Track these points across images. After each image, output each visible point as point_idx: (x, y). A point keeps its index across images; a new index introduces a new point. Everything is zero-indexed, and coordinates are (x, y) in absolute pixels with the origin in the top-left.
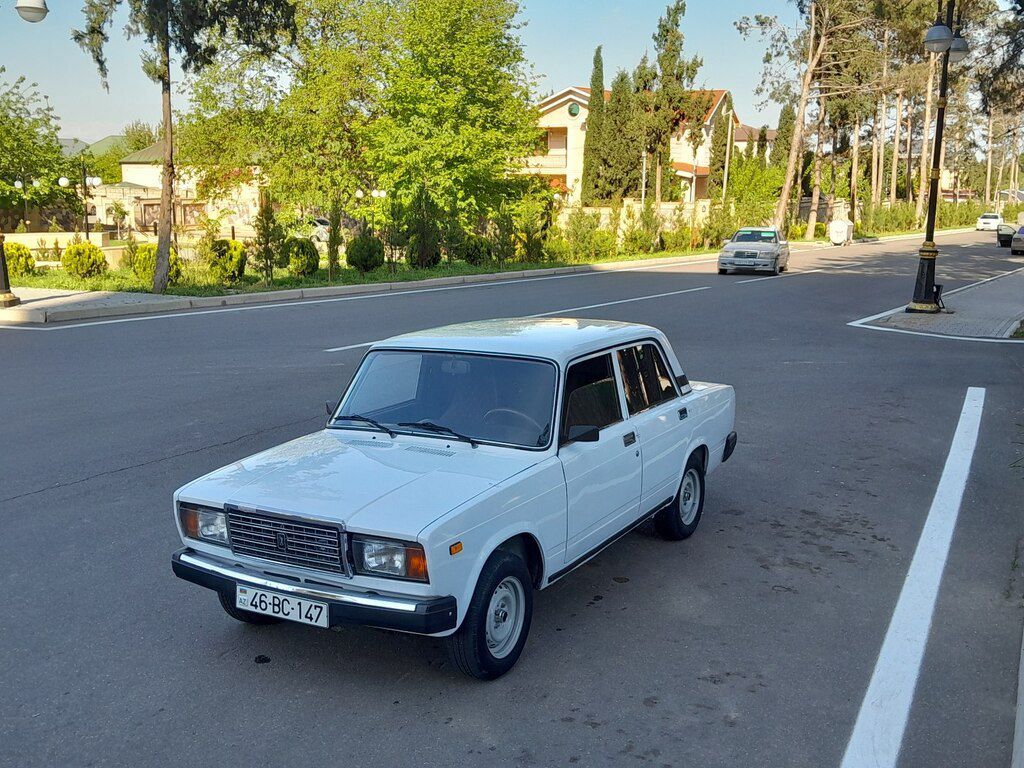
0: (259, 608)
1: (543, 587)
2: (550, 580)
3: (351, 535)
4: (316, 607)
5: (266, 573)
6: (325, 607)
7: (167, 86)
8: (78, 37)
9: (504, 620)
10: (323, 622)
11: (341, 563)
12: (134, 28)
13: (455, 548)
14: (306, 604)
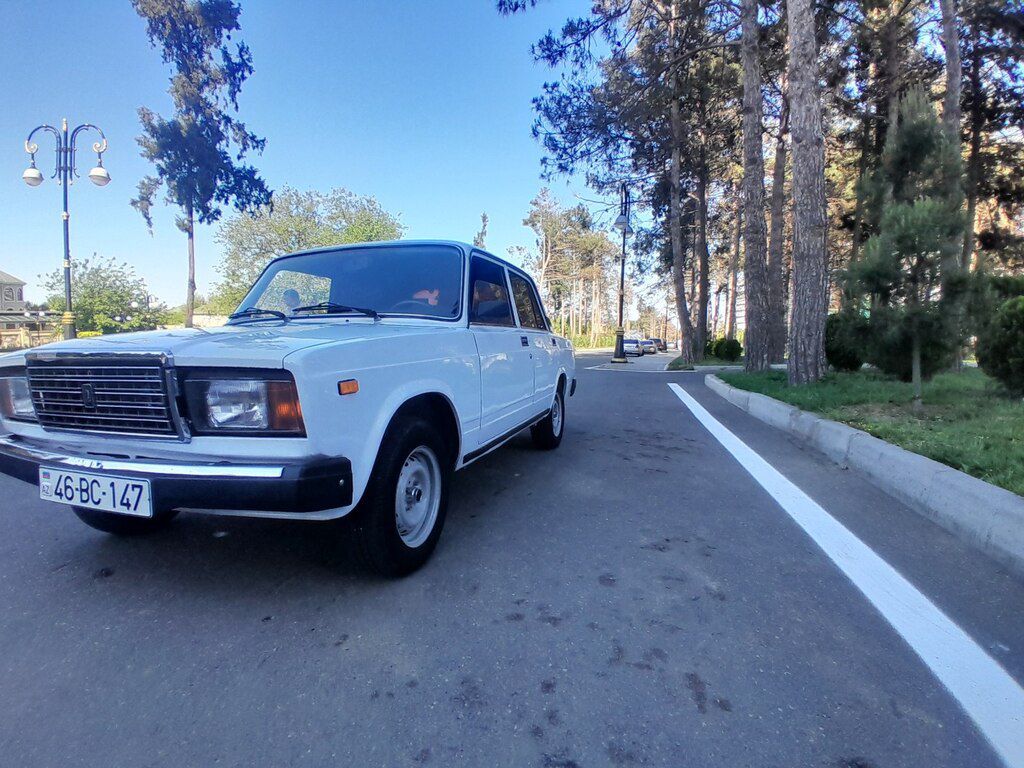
0: (64, 497)
1: (457, 469)
2: (466, 459)
3: (184, 372)
4: (134, 486)
5: (89, 453)
6: (146, 485)
7: (191, 236)
8: (134, 203)
9: (418, 500)
10: (145, 510)
11: (170, 417)
12: (170, 199)
13: (346, 387)
14: (121, 484)
